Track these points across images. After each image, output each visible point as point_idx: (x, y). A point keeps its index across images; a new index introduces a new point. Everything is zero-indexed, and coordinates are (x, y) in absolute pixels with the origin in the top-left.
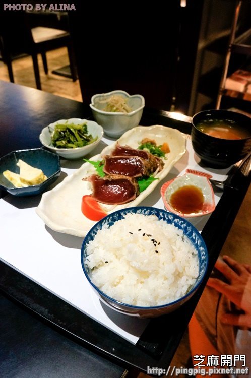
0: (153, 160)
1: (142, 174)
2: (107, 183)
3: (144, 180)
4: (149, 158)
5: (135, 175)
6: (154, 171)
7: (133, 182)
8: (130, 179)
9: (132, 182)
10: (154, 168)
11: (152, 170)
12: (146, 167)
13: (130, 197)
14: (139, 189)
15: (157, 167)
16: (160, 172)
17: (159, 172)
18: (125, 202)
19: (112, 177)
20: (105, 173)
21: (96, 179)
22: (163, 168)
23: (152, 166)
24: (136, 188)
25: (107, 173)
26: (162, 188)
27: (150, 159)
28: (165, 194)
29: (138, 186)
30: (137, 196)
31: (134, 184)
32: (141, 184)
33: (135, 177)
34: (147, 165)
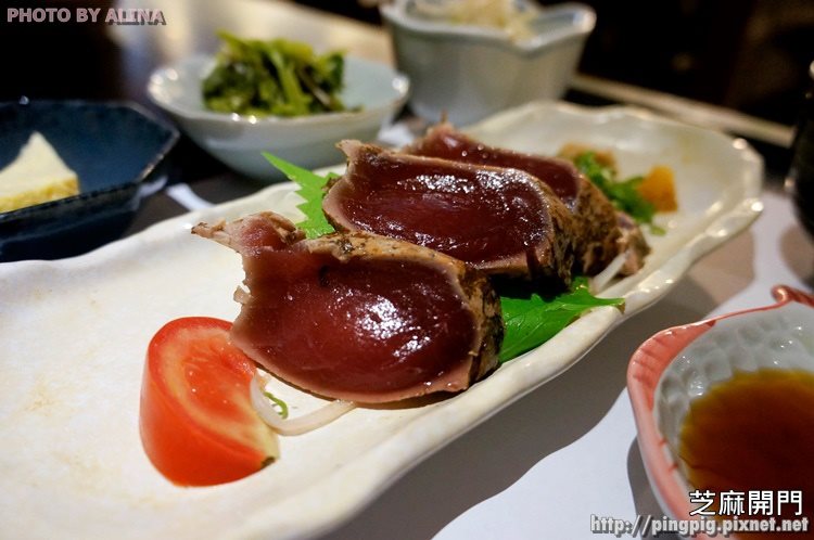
0: (598, 210)
1: (532, 259)
2: (329, 271)
3: (536, 297)
4: (581, 191)
5: (490, 257)
6: (598, 267)
7: (469, 293)
8: (452, 266)
9: (460, 291)
10: (598, 252)
11: (588, 258)
12: (558, 230)
13: (432, 376)
14: (497, 335)
15: (614, 253)
16: (626, 282)
17: (620, 276)
18: (398, 397)
19: (355, 242)
20: (330, 220)
21: (273, 239)
22: (641, 265)
23: (590, 236)
24: (480, 329)
25: (340, 220)
26: (638, 353)
27: (586, 200)
28: (657, 394)
29: (497, 319)
30: (477, 377)
31: (474, 303)
32: (516, 315)
33: (488, 266)
34: (569, 222)
